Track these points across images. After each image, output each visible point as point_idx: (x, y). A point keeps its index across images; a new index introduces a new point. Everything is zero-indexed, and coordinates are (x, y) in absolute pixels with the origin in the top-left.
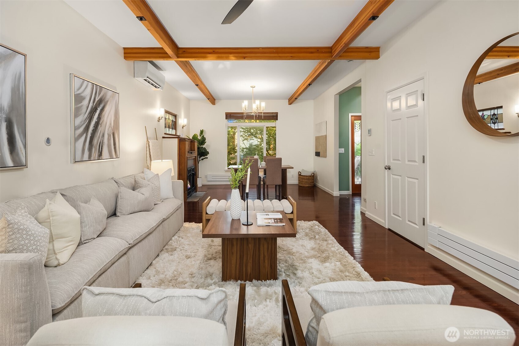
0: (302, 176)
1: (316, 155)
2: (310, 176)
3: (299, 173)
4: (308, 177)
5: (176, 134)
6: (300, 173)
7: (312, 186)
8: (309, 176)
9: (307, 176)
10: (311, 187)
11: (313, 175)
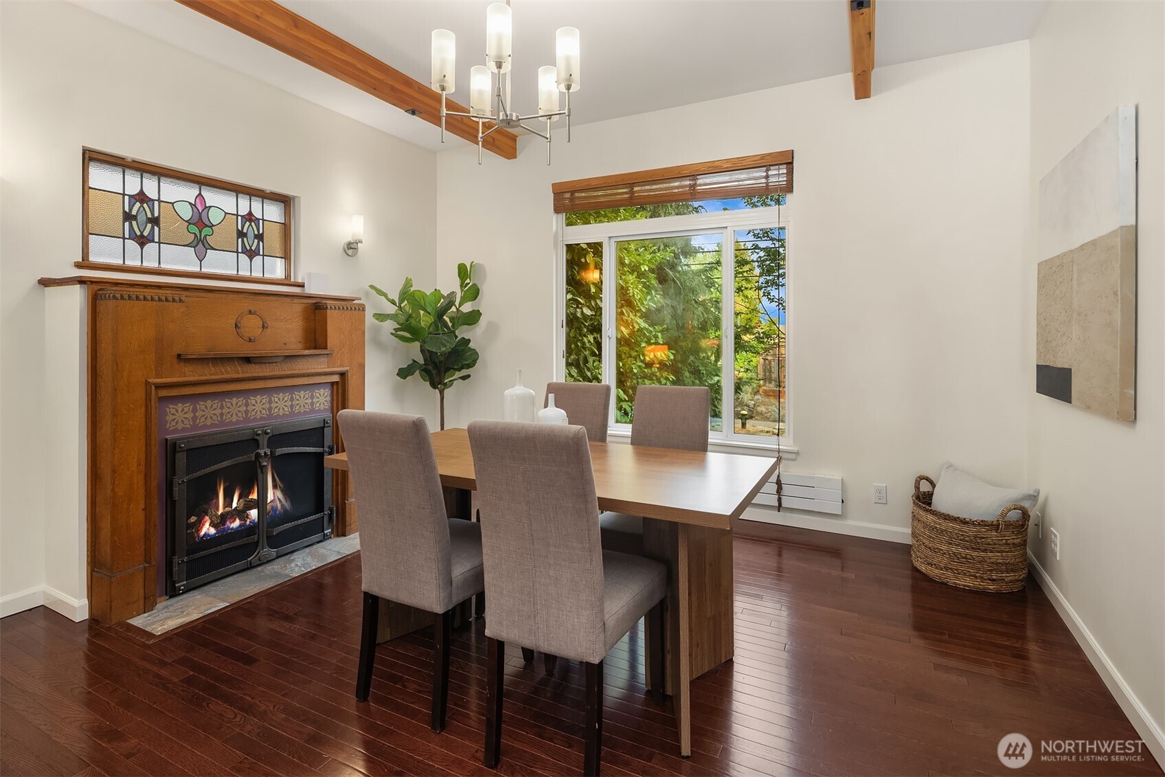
0: (934, 513)
1: (1041, 389)
2: (994, 526)
3: (917, 487)
4: (970, 531)
5: (288, 276)
6: (925, 487)
7: (1005, 588)
8: (982, 524)
9: (964, 522)
10: (998, 594)
11: (1014, 515)
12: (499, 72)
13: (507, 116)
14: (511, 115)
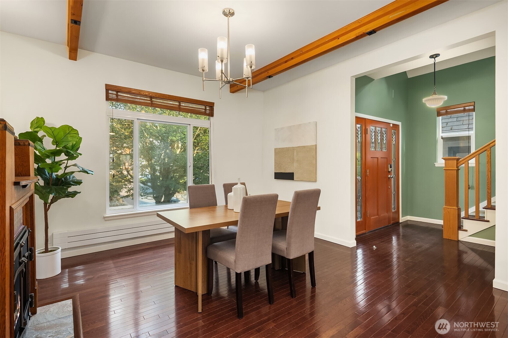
12: (251, 69)
13: (228, 79)
14: (230, 79)
